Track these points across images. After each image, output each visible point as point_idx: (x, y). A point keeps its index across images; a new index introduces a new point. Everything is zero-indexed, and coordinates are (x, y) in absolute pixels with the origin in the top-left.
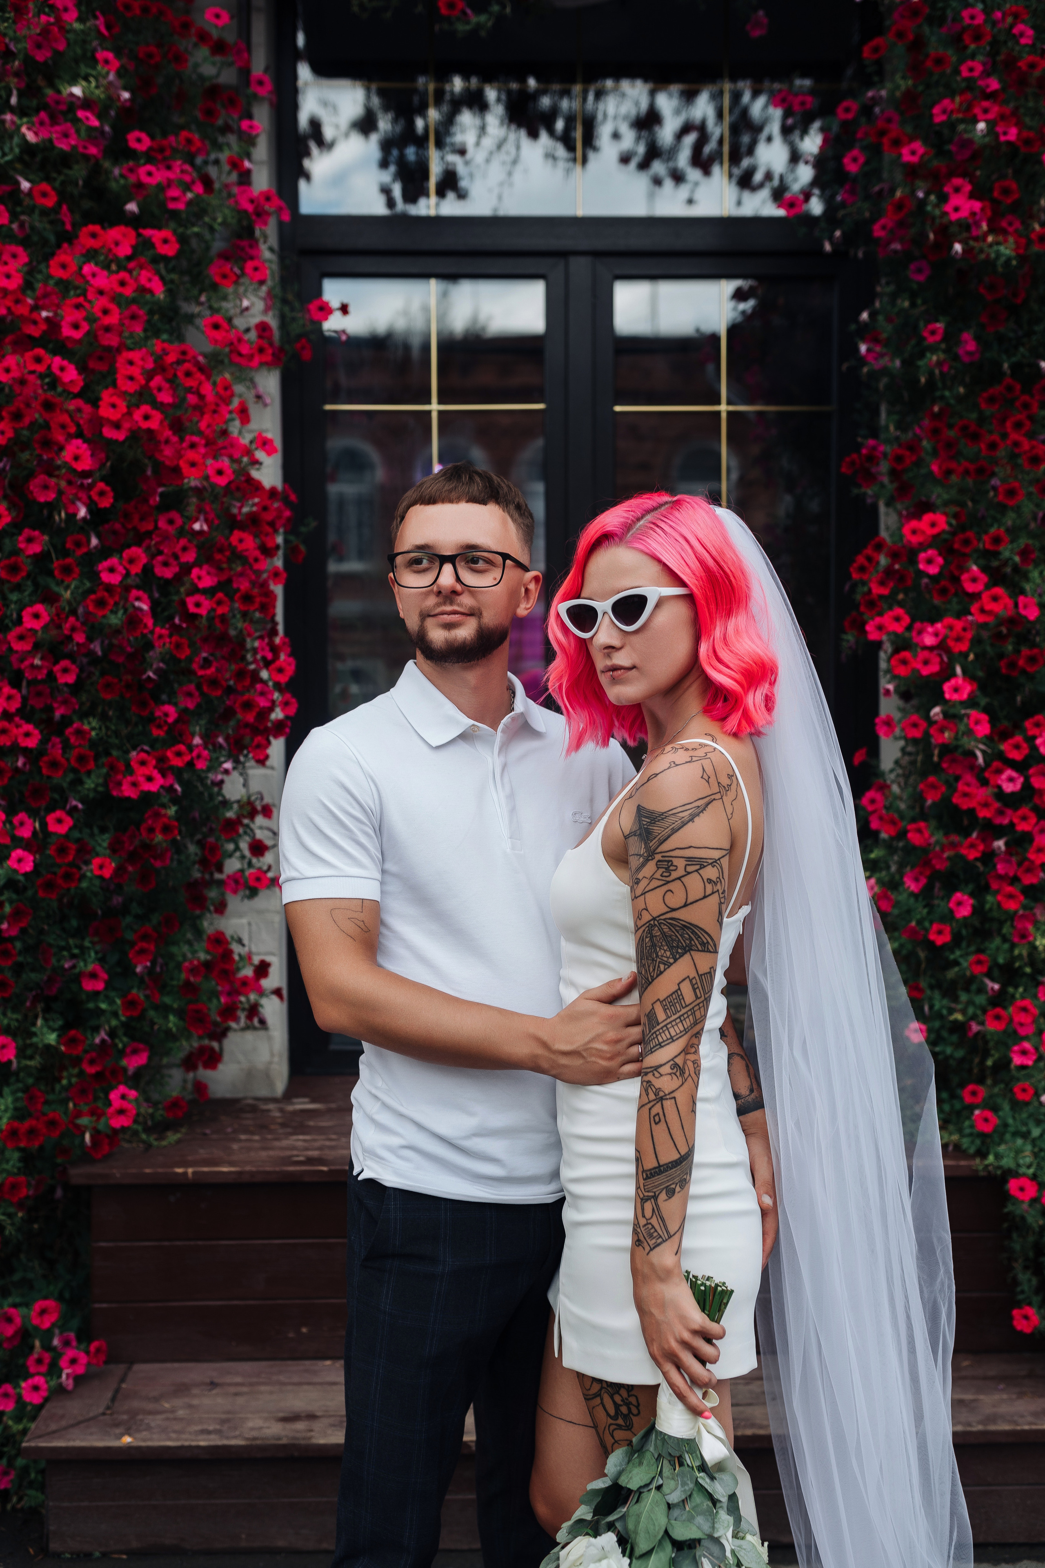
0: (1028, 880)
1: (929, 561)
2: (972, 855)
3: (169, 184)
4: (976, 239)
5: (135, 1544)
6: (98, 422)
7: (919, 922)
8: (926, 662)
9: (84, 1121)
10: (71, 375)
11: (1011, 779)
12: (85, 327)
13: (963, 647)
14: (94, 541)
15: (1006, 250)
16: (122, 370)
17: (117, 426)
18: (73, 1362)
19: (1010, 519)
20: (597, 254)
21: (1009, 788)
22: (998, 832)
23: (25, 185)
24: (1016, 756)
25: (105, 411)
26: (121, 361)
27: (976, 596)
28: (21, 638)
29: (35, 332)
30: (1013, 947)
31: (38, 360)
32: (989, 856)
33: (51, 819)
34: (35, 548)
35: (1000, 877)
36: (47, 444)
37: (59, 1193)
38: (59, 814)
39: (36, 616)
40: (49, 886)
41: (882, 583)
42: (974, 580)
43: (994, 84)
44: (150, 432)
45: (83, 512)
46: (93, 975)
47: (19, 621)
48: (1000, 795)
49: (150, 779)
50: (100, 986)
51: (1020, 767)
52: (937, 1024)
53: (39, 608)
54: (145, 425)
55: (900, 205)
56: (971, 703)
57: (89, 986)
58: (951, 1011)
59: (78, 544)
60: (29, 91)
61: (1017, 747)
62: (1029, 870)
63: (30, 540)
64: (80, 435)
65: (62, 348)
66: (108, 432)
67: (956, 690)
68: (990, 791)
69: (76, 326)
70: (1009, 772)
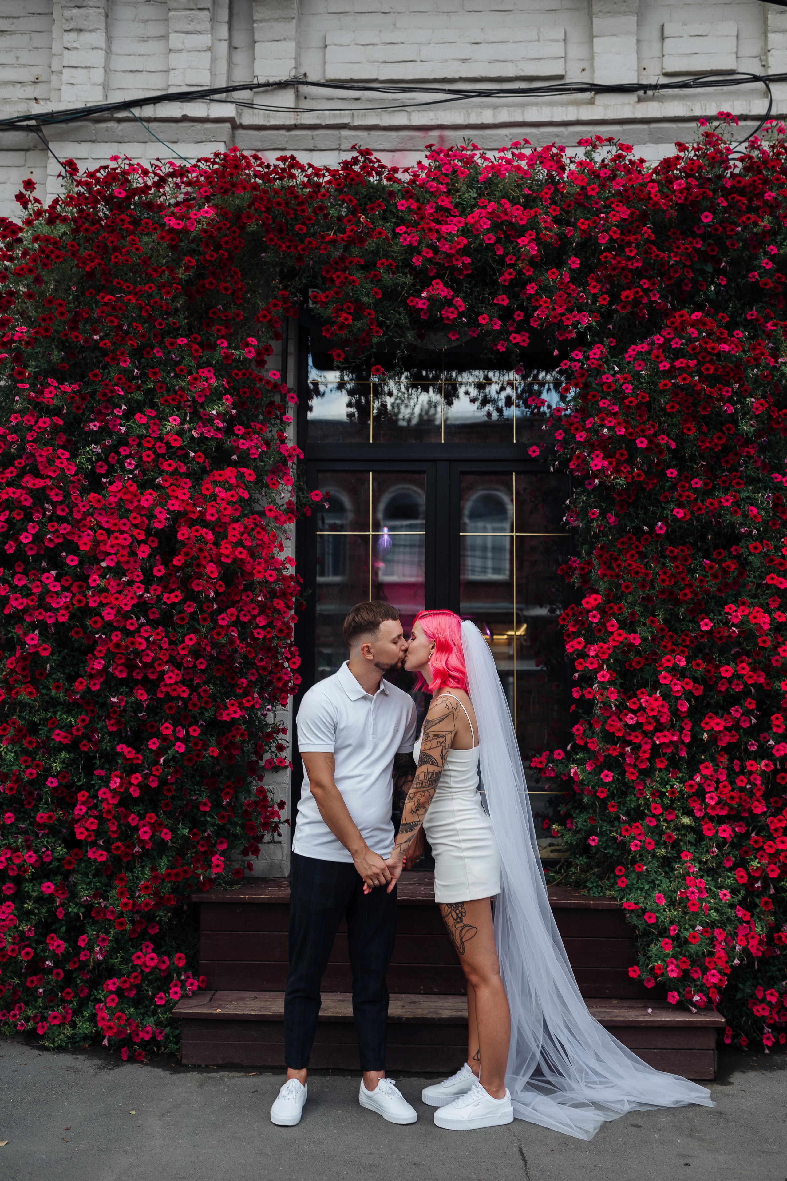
0: (642, 766)
1: (594, 616)
2: (615, 754)
3: (251, 447)
4: (607, 476)
5: (220, 1062)
6: (219, 555)
7: (593, 787)
8: (592, 663)
9: (199, 871)
10: (210, 536)
11: (631, 718)
12: (216, 516)
13: (606, 657)
14: (215, 606)
15: (622, 481)
16: (230, 532)
17: (228, 556)
18: (191, 985)
19: (630, 598)
20: (451, 461)
21: (630, 722)
22: (628, 743)
23: (192, 454)
24: (634, 707)
25: (223, 551)
26: (230, 528)
27: (612, 633)
28: (183, 649)
29: (194, 517)
30: (638, 799)
31: (197, 531)
32: (623, 755)
33: (191, 729)
34: (191, 610)
35: (630, 765)
36: (199, 566)
37: (185, 908)
38: (194, 727)
39: (191, 639)
40: (189, 760)
41: (574, 626)
42: (613, 626)
43: (617, 408)
44: (241, 559)
45: (212, 594)
46: (205, 804)
47: (183, 641)
48: (626, 724)
49: (235, 712)
50: (208, 809)
51: (635, 712)
52: (605, 838)
53: (192, 636)
54: (240, 556)
55: (578, 457)
56: (610, 682)
57: (203, 809)
58: (611, 831)
59: (208, 607)
60: (195, 413)
61: (634, 703)
62: (642, 762)
63: (189, 606)
64: (211, 561)
65: (206, 525)
66: (223, 559)
67: (603, 676)
68: (622, 724)
69: (212, 515)
70: (631, 715)
